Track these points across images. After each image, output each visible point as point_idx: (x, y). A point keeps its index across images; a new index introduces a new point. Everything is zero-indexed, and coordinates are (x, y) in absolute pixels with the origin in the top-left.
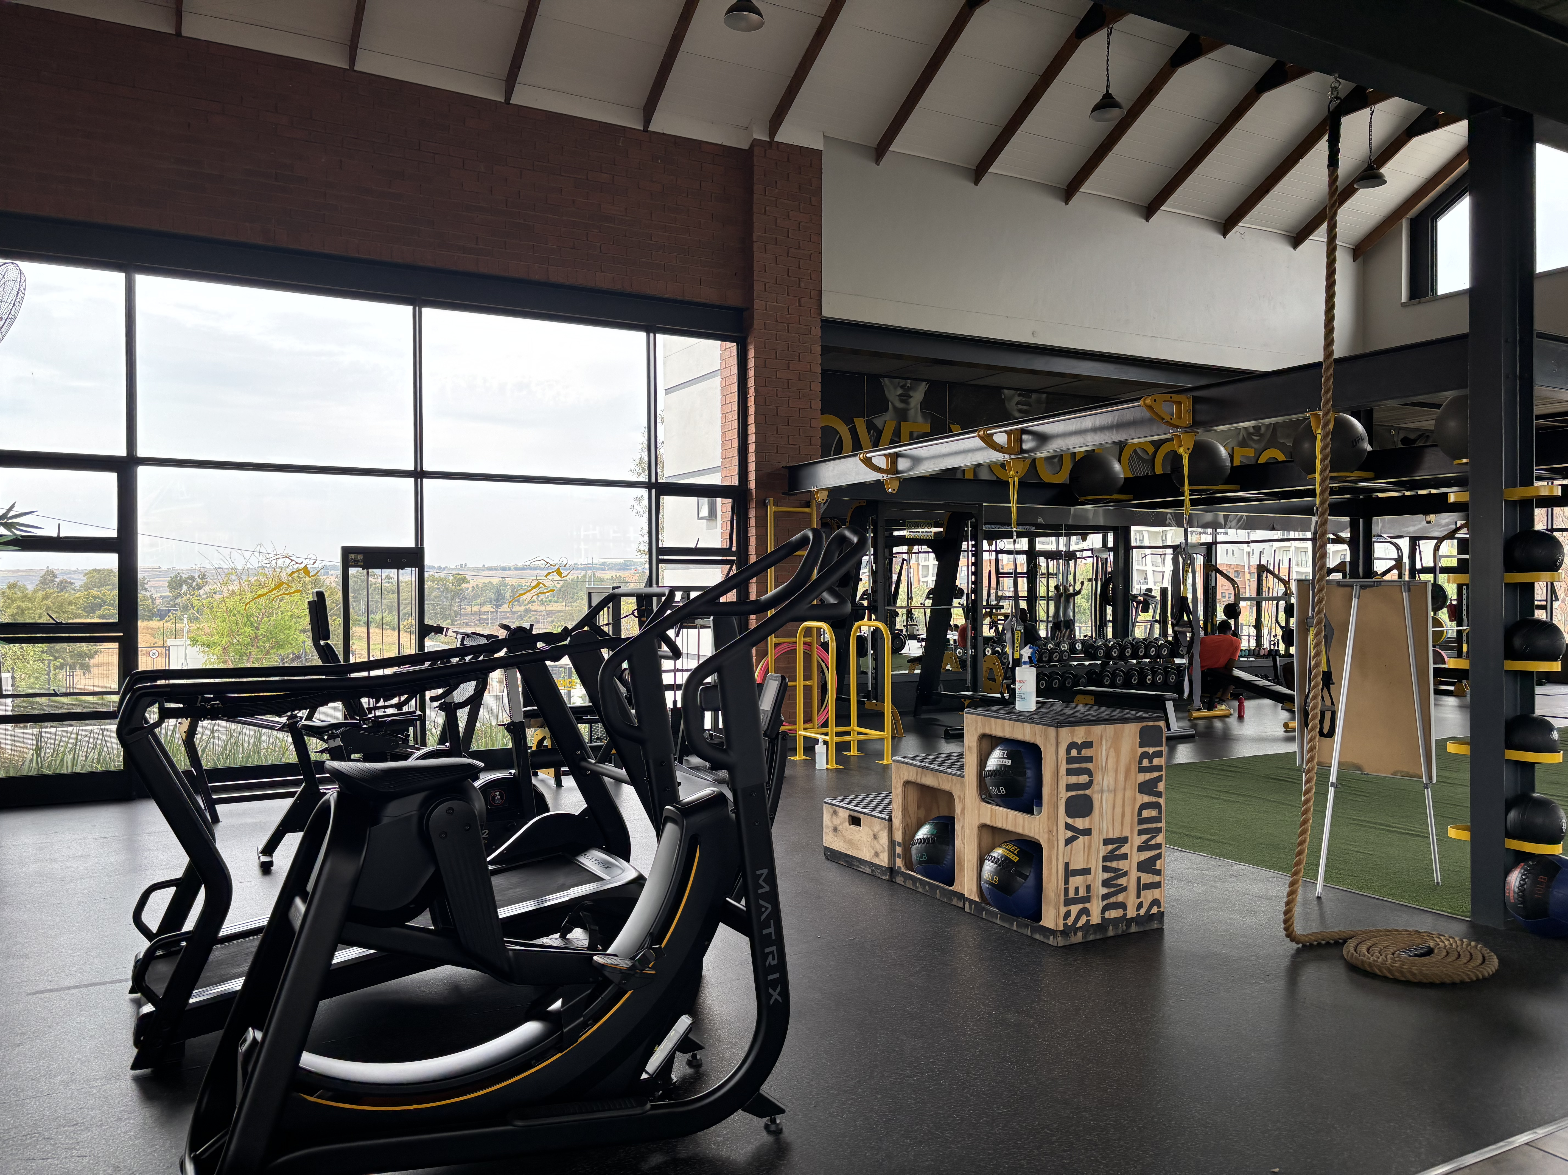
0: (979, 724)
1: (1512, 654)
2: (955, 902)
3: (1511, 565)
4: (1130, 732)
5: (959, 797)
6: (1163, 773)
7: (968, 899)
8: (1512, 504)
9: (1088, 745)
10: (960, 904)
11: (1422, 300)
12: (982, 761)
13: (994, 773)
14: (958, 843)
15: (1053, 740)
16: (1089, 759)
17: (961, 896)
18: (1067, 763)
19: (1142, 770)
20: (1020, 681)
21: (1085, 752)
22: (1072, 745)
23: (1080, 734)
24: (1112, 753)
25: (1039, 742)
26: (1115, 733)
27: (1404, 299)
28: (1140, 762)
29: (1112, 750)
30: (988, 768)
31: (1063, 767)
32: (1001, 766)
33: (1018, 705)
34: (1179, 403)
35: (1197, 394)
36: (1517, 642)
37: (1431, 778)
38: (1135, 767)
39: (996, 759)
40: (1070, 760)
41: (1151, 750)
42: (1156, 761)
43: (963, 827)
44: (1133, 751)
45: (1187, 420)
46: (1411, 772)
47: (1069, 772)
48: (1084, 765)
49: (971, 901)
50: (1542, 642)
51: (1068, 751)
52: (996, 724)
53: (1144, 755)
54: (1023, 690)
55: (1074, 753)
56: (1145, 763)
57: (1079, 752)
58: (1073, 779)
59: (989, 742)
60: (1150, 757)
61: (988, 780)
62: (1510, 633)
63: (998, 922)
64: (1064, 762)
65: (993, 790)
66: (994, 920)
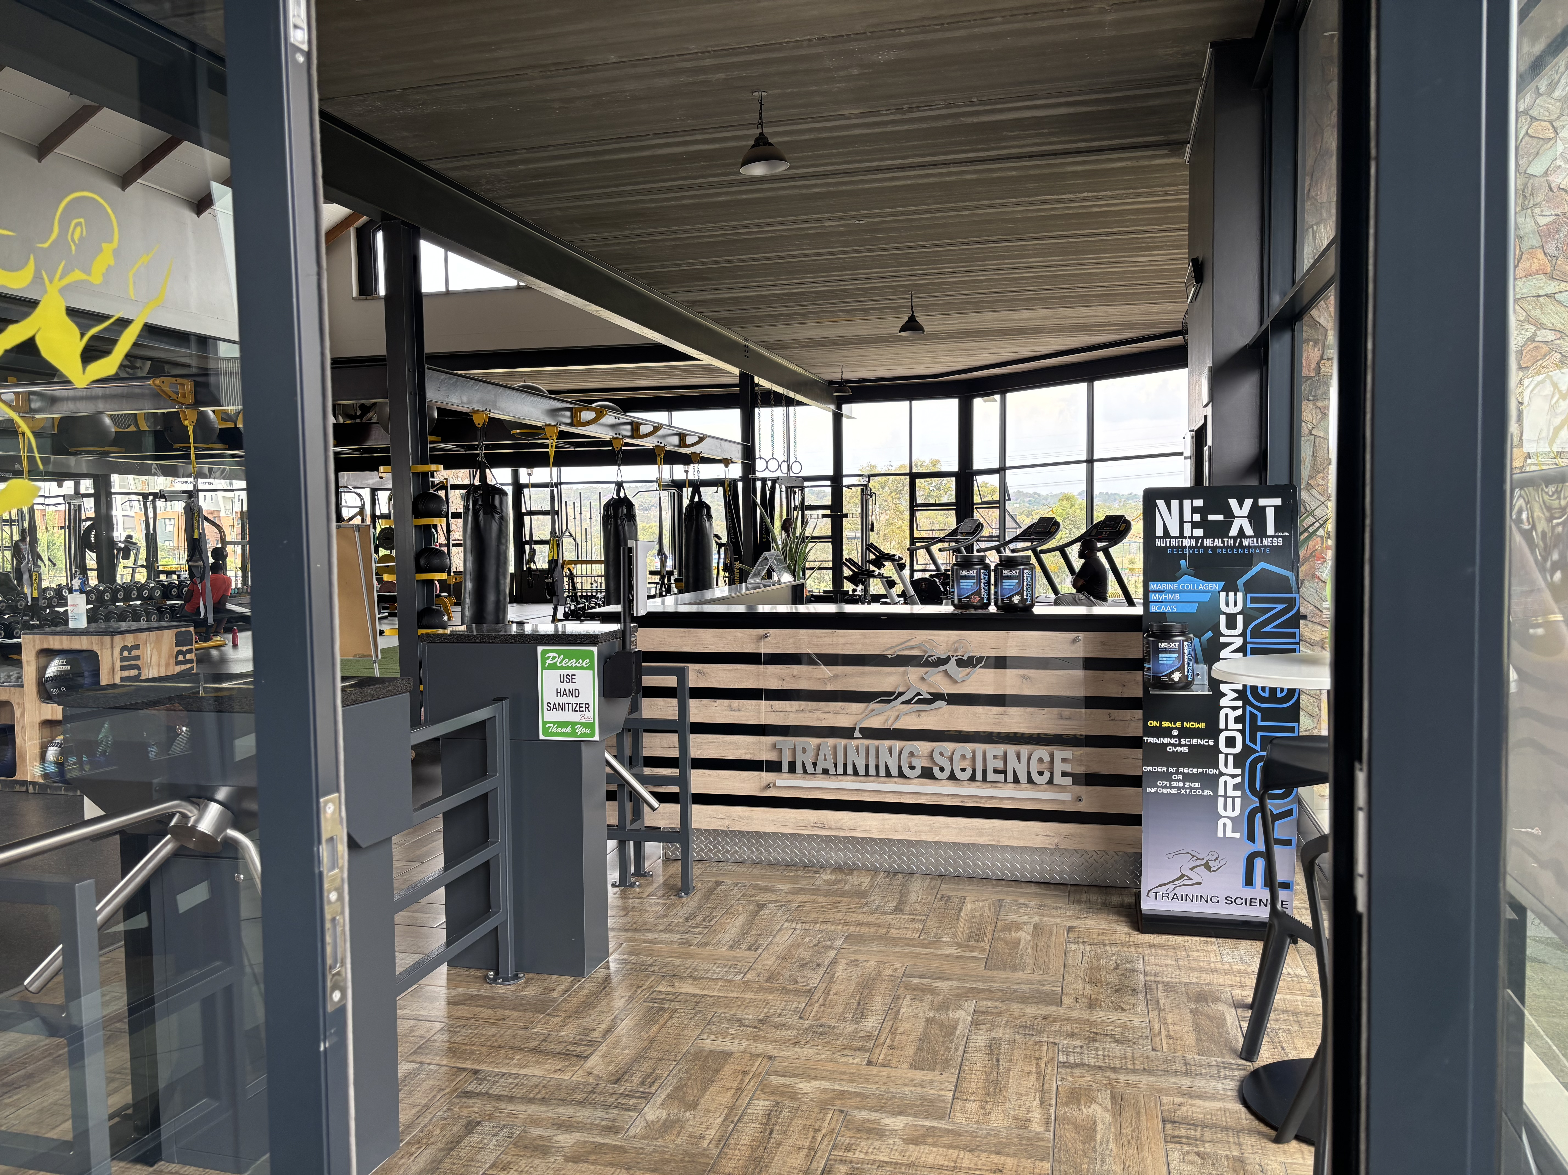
0: (37, 642)
1: (420, 569)
2: (17, 788)
3: (417, 514)
4: (169, 636)
5: (18, 704)
6: (194, 664)
7: (31, 783)
8: (416, 475)
9: (137, 647)
10: (24, 789)
11: (369, 297)
12: (42, 670)
13: (54, 679)
14: (18, 741)
15: (109, 646)
16: (138, 658)
17: (25, 783)
18: (121, 661)
19: (178, 663)
20: (72, 605)
21: (134, 653)
22: (124, 648)
23: (130, 640)
24: (155, 652)
25: (96, 648)
26: (157, 637)
27: (355, 293)
28: (177, 657)
29: (155, 650)
30: (47, 676)
31: (118, 664)
32: (61, 671)
33: (72, 625)
34: (183, 385)
35: (198, 379)
36: (422, 562)
37: (377, 656)
38: (173, 661)
39: (54, 668)
40: (122, 659)
41: (184, 649)
42: (188, 656)
43: (23, 727)
44: (171, 649)
45: (190, 399)
46: (365, 654)
47: (123, 668)
48: (133, 662)
49: (34, 784)
50: (436, 561)
51: (121, 653)
52: (54, 640)
53: (179, 652)
54: (75, 612)
55: (126, 654)
56: (181, 658)
57: (130, 653)
58: (126, 673)
59: (48, 654)
60: (185, 654)
61: (48, 686)
62: (418, 556)
63: (63, 793)
64: (118, 661)
65: (54, 691)
66: (59, 793)
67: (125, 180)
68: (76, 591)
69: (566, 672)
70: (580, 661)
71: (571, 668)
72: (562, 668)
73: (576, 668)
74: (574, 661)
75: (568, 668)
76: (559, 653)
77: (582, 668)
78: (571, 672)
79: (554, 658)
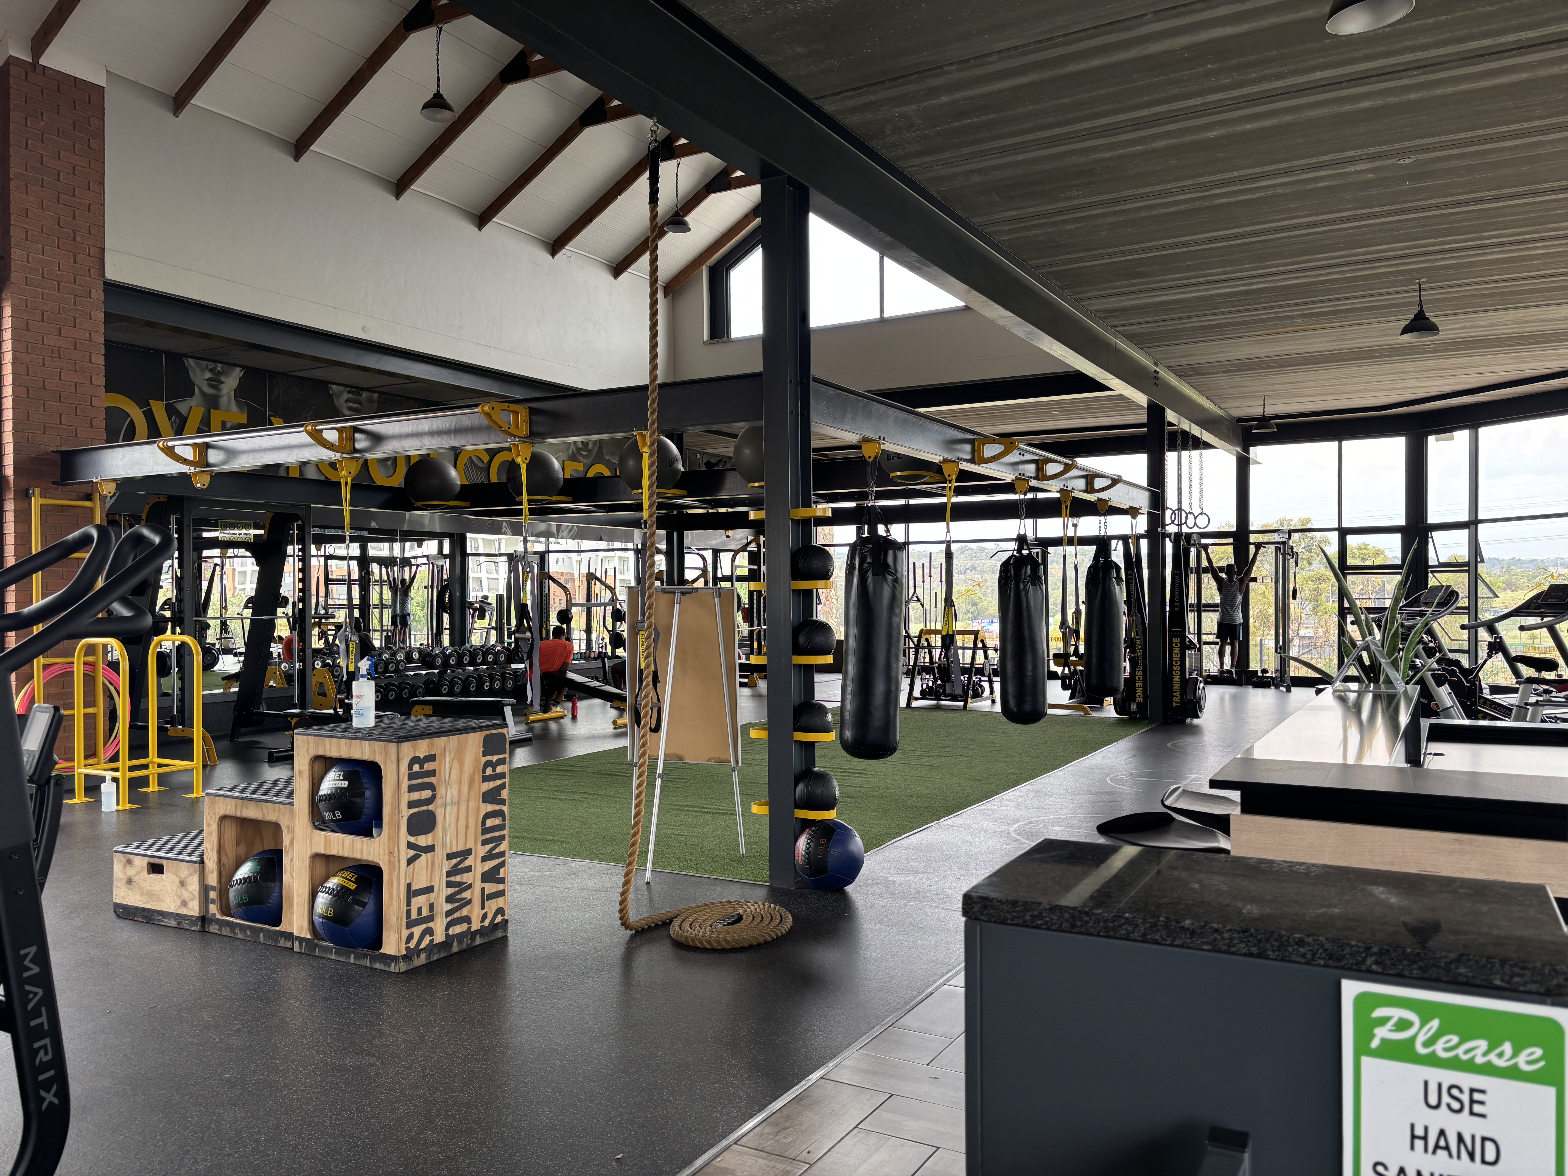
0: (312, 745)
1: (799, 650)
2: (282, 943)
3: (797, 574)
4: (474, 741)
5: (288, 827)
6: (507, 780)
7: (297, 938)
8: (796, 522)
9: (431, 758)
10: (289, 945)
11: (720, 340)
12: (315, 785)
13: (328, 797)
14: (286, 877)
15: (394, 757)
16: (432, 773)
17: (289, 936)
18: (410, 779)
19: (486, 779)
20: (358, 696)
21: (428, 766)
22: (414, 760)
23: (422, 748)
24: (456, 765)
25: (379, 759)
26: (459, 743)
27: (706, 337)
28: (484, 771)
29: (456, 761)
30: (321, 793)
31: (405, 783)
32: (337, 788)
33: (356, 723)
34: (516, 413)
35: (534, 405)
36: (802, 640)
37: (737, 762)
38: (478, 777)
39: (331, 782)
40: (411, 776)
41: (495, 758)
42: (499, 769)
43: (292, 860)
44: (477, 760)
45: (524, 430)
46: (722, 757)
47: (411, 789)
48: (426, 780)
49: (301, 940)
50: (819, 640)
51: (410, 767)
52: (330, 743)
53: (488, 764)
54: (361, 705)
55: (416, 768)
56: (489, 771)
57: (422, 767)
58: (416, 796)
59: (324, 763)
60: (494, 765)
61: (322, 806)
62: (796, 631)
63: (333, 957)
64: (406, 778)
65: (328, 816)
66: (329, 956)
67: (482, 219)
68: (363, 676)
69: (1449, 1077)
70: (1507, 1047)
71: (1470, 1067)
72: (1432, 1061)
73: (1489, 1070)
74: (1483, 1044)
75: (1454, 1064)
76: (1426, 1011)
77: (1513, 1073)
78: (1467, 1080)
79: (1403, 1025)
